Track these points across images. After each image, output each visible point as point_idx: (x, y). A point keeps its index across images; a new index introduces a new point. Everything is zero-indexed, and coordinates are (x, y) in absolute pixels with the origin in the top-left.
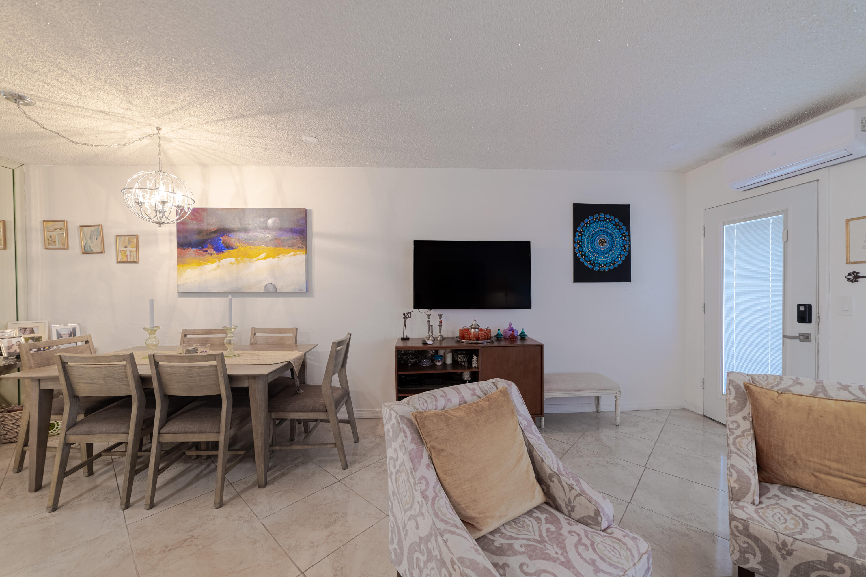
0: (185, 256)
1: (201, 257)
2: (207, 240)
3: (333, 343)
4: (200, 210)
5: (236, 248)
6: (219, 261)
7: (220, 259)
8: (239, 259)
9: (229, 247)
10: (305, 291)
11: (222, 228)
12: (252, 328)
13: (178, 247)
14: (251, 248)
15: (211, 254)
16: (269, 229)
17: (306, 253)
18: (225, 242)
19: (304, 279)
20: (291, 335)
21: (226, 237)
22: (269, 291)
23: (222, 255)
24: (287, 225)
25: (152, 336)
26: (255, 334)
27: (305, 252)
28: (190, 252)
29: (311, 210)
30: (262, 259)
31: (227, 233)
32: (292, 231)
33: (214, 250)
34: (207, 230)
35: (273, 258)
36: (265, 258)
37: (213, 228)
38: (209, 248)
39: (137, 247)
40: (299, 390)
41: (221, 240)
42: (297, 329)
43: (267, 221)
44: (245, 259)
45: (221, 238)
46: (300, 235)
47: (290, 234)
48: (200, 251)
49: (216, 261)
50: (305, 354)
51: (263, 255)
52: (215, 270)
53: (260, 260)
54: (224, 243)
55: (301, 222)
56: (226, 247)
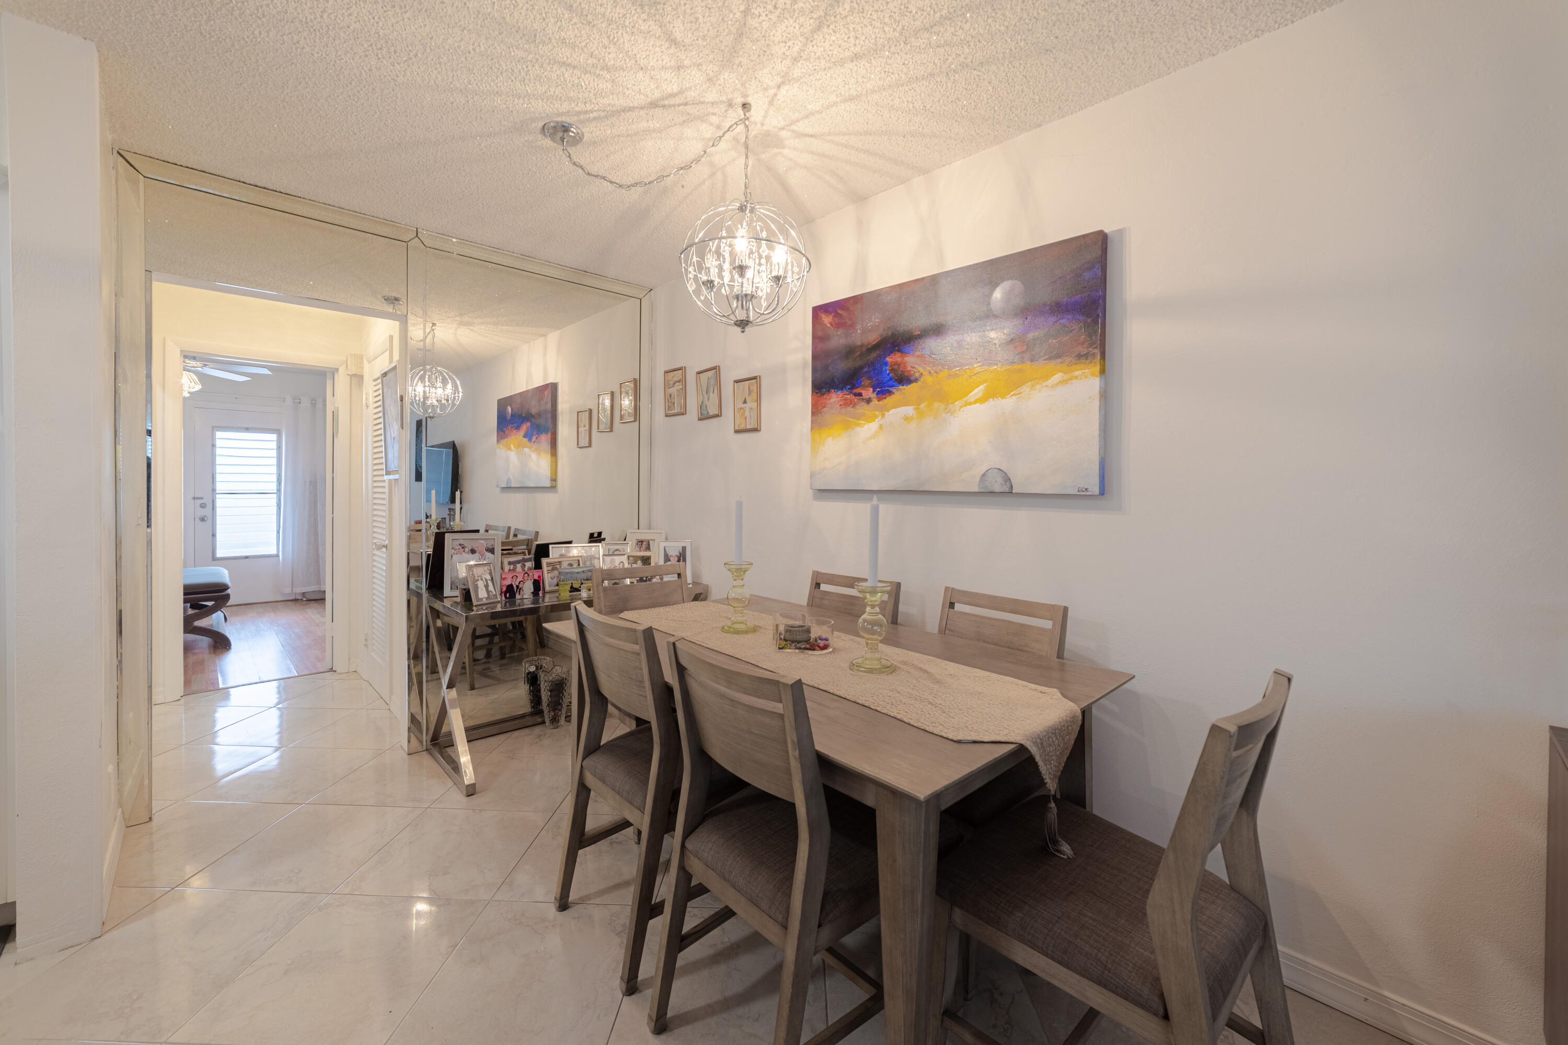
0: (824, 410)
1: (849, 409)
2: (861, 368)
3: (1215, 730)
4: (851, 302)
5: (916, 380)
6: (883, 416)
7: (884, 410)
8: (922, 406)
9: (904, 379)
10: (1096, 490)
11: (890, 333)
12: (947, 588)
13: (813, 392)
14: (950, 375)
15: (869, 401)
16: (996, 316)
17: (1103, 372)
18: (896, 367)
19: (1093, 454)
20: (1047, 624)
21: (898, 354)
22: (991, 489)
23: (889, 400)
24: (1045, 294)
25: (739, 582)
26: (952, 605)
27: (1097, 368)
28: (832, 400)
29: (1121, 232)
30: (975, 402)
31: (898, 346)
32: (1058, 309)
33: (874, 391)
34: (862, 345)
35: (1003, 396)
36: (982, 400)
37: (873, 338)
38: (865, 387)
39: (759, 400)
40: (1055, 842)
41: (886, 364)
42: (1066, 610)
43: (991, 293)
44: (936, 405)
45: (888, 359)
46: (1081, 318)
47: (1052, 319)
48: (849, 396)
49: (876, 417)
50: (1085, 713)
51: (978, 391)
52: (874, 438)
53: (970, 404)
54: (892, 370)
55: (1087, 275)
56: (896, 380)
